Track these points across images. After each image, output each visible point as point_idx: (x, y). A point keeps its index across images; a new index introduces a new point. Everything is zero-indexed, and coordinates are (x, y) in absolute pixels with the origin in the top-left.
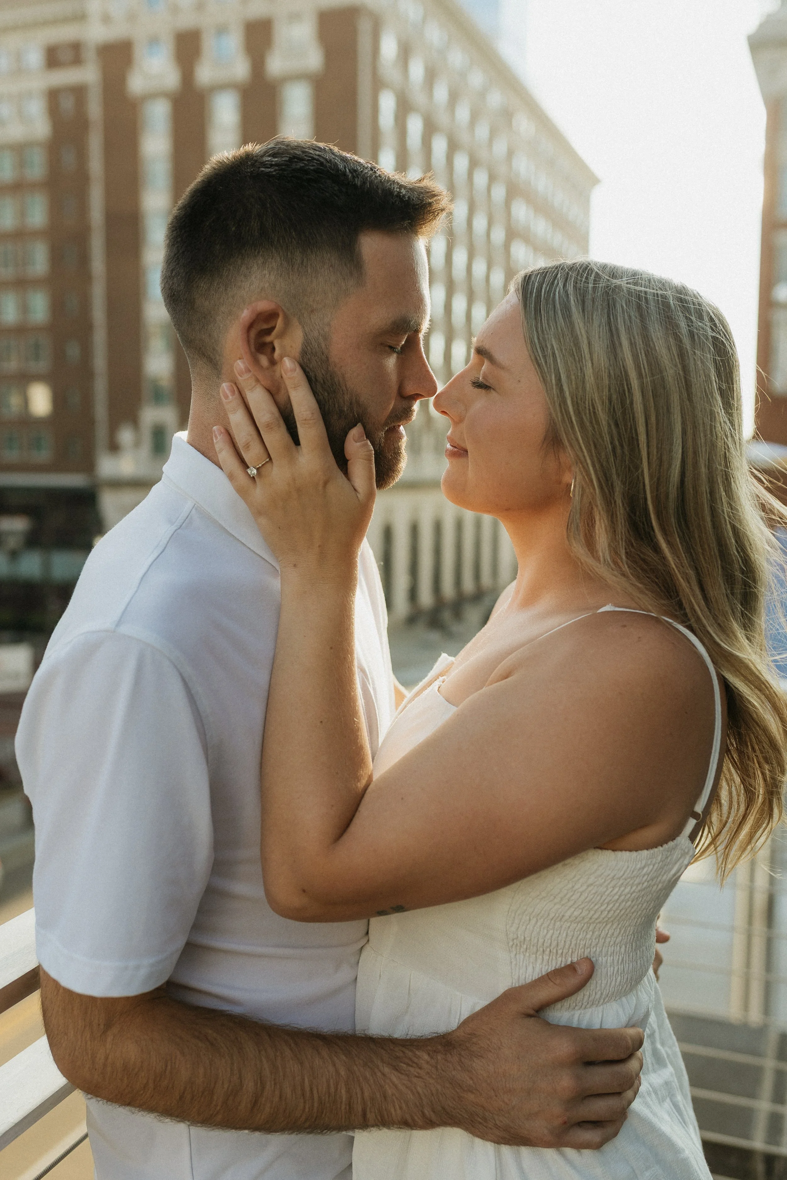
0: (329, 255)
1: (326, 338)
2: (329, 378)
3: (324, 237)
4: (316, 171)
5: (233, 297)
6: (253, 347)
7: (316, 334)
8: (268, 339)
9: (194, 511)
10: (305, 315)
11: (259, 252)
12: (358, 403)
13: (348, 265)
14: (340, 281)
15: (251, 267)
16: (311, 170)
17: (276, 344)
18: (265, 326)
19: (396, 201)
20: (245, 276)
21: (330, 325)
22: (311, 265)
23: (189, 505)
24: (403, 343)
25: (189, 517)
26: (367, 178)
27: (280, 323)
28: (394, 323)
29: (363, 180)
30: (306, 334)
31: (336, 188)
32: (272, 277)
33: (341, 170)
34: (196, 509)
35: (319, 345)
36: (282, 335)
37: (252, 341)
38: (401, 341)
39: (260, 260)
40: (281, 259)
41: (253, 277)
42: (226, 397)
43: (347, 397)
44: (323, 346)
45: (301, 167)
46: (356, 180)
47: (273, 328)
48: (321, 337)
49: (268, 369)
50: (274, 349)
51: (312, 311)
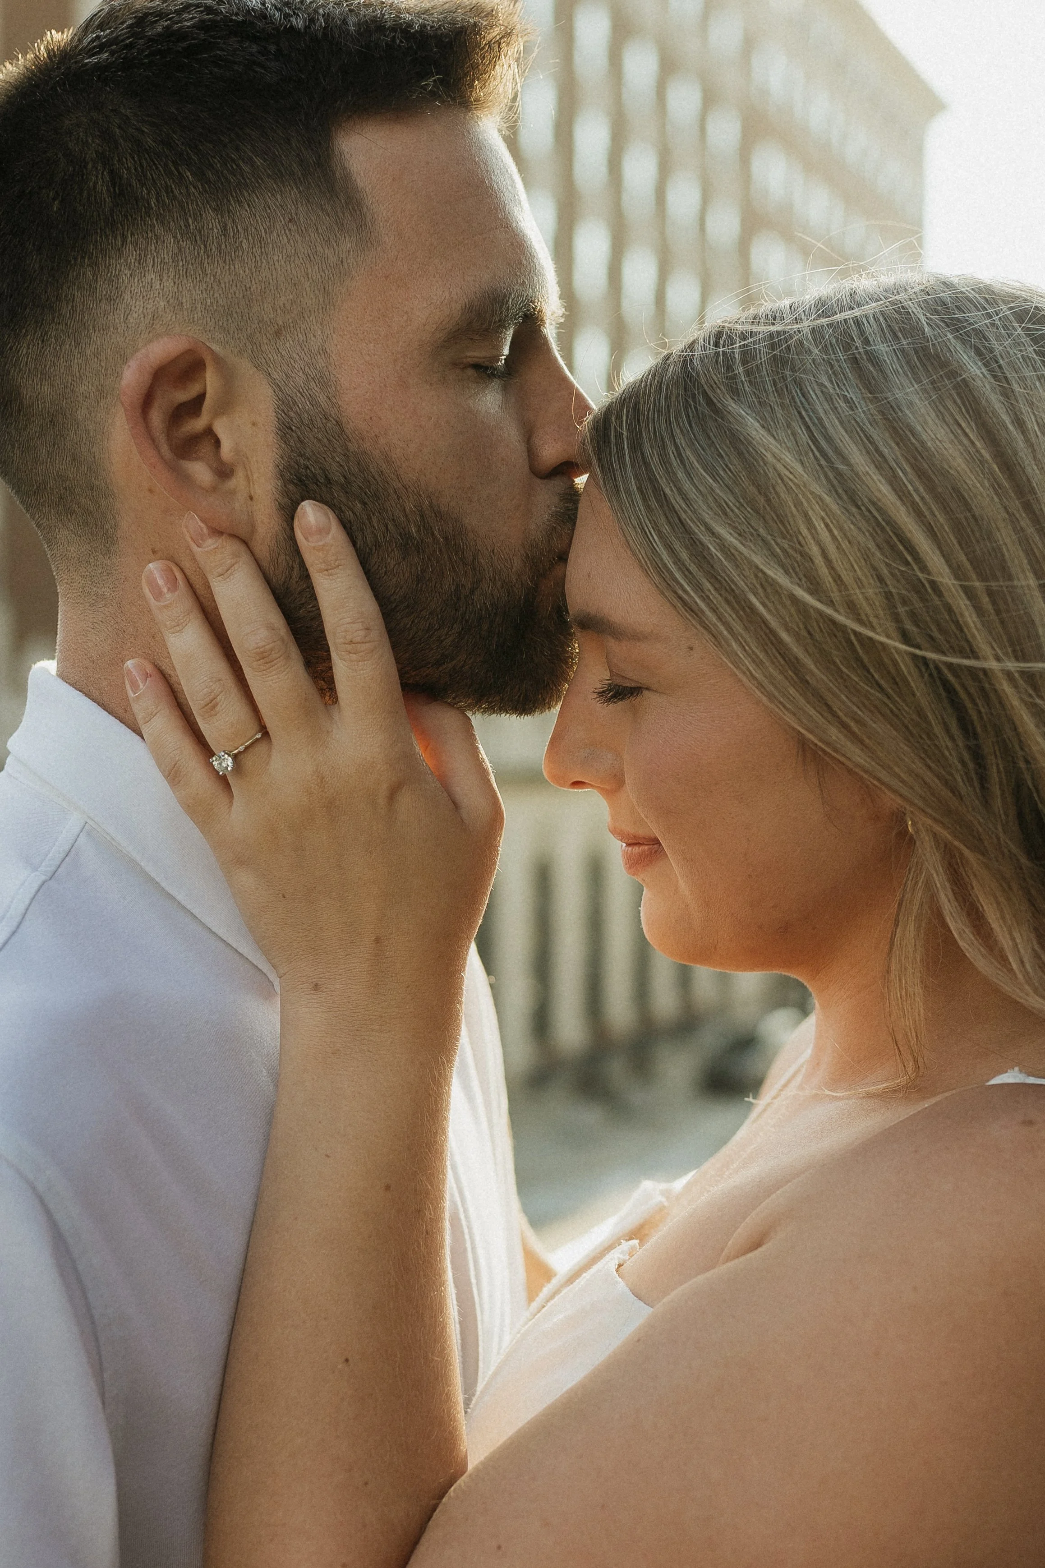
0: (279, 197)
1: (324, 382)
2: (355, 470)
3: (258, 161)
4: (202, 26)
5: (97, 355)
6: (165, 449)
7: (300, 379)
8: (198, 424)
9: (82, 839)
10: (265, 347)
11: (123, 236)
12: (438, 514)
13: (329, 209)
14: (319, 249)
15: (117, 277)
16: (188, 27)
17: (221, 429)
18: (183, 396)
19: (394, 38)
20: (110, 300)
21: (325, 351)
22: (245, 230)
23: (73, 824)
24: (506, 352)
25: (73, 852)
26: (316, 11)
27: (211, 381)
28: (469, 308)
29: (309, 14)
30: (277, 386)
31: (254, 48)
32: (169, 284)
33: (253, 9)
34: (89, 834)
35: (314, 403)
36: (225, 406)
37: (162, 439)
38: (499, 348)
39: (131, 255)
40: (175, 237)
41: (127, 296)
42: (158, 595)
43: (410, 506)
44: (322, 399)
45: (167, 28)
46: (293, 20)
47: (201, 397)
48: (313, 384)
49: (214, 489)
50: (217, 443)
51: (278, 333)
